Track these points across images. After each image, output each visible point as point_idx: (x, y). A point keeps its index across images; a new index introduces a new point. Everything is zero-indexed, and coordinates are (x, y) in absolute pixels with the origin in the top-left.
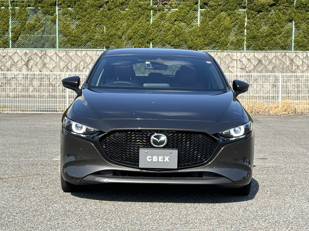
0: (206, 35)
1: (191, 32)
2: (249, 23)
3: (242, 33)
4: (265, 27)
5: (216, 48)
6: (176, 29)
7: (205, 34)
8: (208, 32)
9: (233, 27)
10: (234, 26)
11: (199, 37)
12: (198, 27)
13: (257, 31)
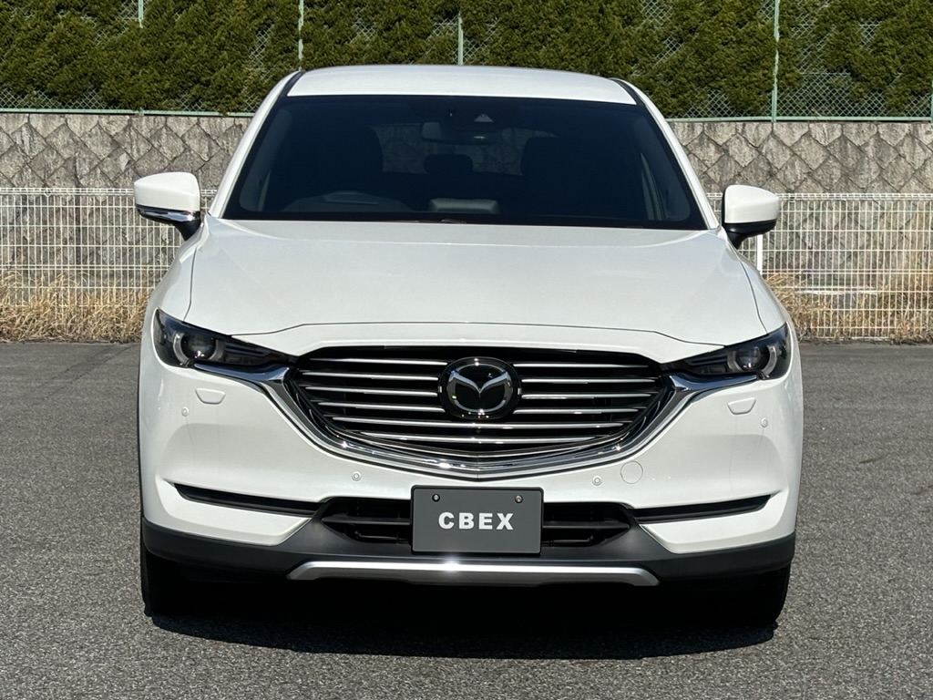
0: (166, 59)
1: (114, 46)
2: (311, 19)
3: (291, 55)
4: (365, 34)
5: (204, 104)
6: (63, 36)
7: (163, 56)
8: (173, 49)
9: (257, 33)
10: (262, 29)
11: (143, 63)
12: (139, 29)
13: (339, 46)
